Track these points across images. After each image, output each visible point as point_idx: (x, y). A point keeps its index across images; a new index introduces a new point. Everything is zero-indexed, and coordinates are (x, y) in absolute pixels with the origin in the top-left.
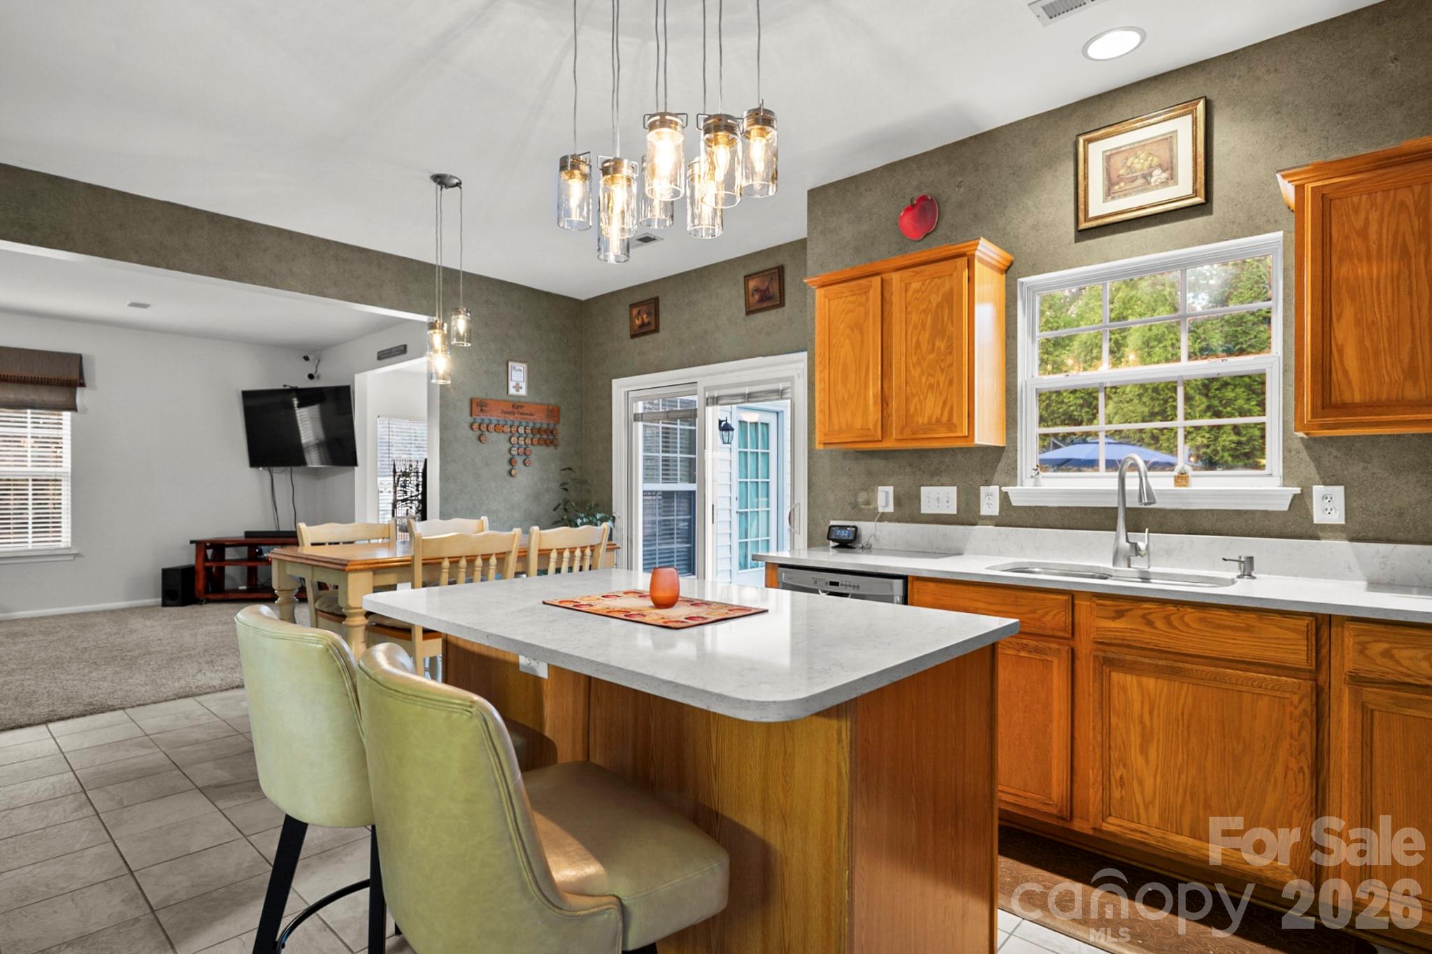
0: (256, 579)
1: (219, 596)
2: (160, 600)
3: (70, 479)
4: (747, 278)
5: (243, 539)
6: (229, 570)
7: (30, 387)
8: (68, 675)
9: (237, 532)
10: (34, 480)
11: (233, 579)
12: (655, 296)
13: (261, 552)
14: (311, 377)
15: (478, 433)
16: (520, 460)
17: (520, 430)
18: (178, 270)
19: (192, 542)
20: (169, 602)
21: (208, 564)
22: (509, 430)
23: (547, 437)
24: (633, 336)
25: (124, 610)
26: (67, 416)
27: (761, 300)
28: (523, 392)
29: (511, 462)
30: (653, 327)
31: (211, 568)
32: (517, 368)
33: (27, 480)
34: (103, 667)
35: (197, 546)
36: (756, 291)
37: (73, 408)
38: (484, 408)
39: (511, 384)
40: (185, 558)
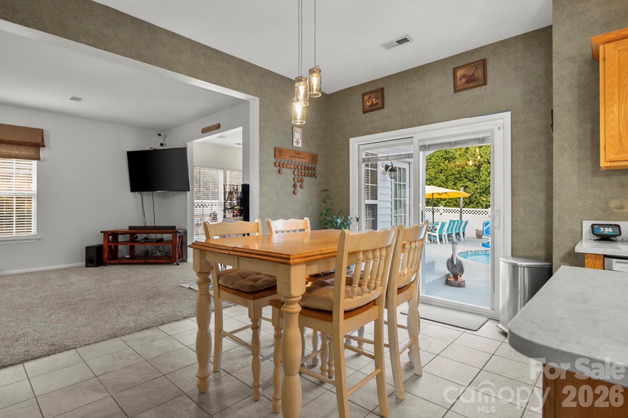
0: (134, 252)
1: (116, 261)
2: (85, 263)
3: (36, 197)
4: (455, 70)
5: (128, 230)
6: (120, 247)
7: (15, 147)
8: (37, 317)
9: (125, 227)
10: (16, 198)
11: (122, 252)
12: (381, 87)
13: (137, 237)
14: (162, 145)
15: (278, 168)
16: (298, 184)
17: (299, 167)
18: (112, 52)
19: (101, 232)
20: (89, 265)
21: (110, 244)
22: (293, 167)
23: (311, 172)
24: (365, 112)
25: (65, 269)
26: (35, 163)
27: (467, 82)
28: (300, 145)
29: (295, 186)
30: (380, 106)
31: (111, 246)
32: (298, 131)
33: (13, 198)
34: (58, 311)
35: (104, 234)
36: (463, 77)
37: (38, 158)
38: (281, 153)
39: (295, 140)
40: (98, 240)
